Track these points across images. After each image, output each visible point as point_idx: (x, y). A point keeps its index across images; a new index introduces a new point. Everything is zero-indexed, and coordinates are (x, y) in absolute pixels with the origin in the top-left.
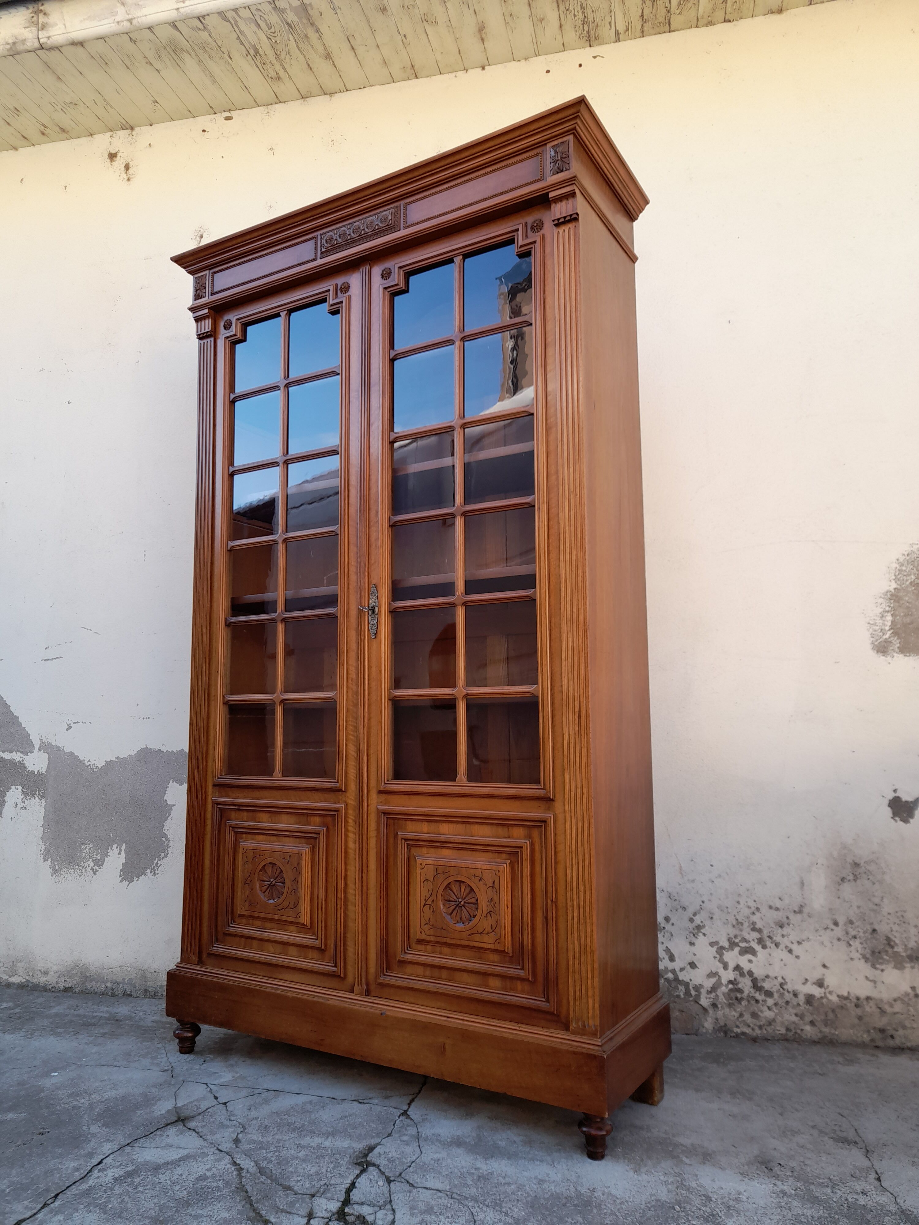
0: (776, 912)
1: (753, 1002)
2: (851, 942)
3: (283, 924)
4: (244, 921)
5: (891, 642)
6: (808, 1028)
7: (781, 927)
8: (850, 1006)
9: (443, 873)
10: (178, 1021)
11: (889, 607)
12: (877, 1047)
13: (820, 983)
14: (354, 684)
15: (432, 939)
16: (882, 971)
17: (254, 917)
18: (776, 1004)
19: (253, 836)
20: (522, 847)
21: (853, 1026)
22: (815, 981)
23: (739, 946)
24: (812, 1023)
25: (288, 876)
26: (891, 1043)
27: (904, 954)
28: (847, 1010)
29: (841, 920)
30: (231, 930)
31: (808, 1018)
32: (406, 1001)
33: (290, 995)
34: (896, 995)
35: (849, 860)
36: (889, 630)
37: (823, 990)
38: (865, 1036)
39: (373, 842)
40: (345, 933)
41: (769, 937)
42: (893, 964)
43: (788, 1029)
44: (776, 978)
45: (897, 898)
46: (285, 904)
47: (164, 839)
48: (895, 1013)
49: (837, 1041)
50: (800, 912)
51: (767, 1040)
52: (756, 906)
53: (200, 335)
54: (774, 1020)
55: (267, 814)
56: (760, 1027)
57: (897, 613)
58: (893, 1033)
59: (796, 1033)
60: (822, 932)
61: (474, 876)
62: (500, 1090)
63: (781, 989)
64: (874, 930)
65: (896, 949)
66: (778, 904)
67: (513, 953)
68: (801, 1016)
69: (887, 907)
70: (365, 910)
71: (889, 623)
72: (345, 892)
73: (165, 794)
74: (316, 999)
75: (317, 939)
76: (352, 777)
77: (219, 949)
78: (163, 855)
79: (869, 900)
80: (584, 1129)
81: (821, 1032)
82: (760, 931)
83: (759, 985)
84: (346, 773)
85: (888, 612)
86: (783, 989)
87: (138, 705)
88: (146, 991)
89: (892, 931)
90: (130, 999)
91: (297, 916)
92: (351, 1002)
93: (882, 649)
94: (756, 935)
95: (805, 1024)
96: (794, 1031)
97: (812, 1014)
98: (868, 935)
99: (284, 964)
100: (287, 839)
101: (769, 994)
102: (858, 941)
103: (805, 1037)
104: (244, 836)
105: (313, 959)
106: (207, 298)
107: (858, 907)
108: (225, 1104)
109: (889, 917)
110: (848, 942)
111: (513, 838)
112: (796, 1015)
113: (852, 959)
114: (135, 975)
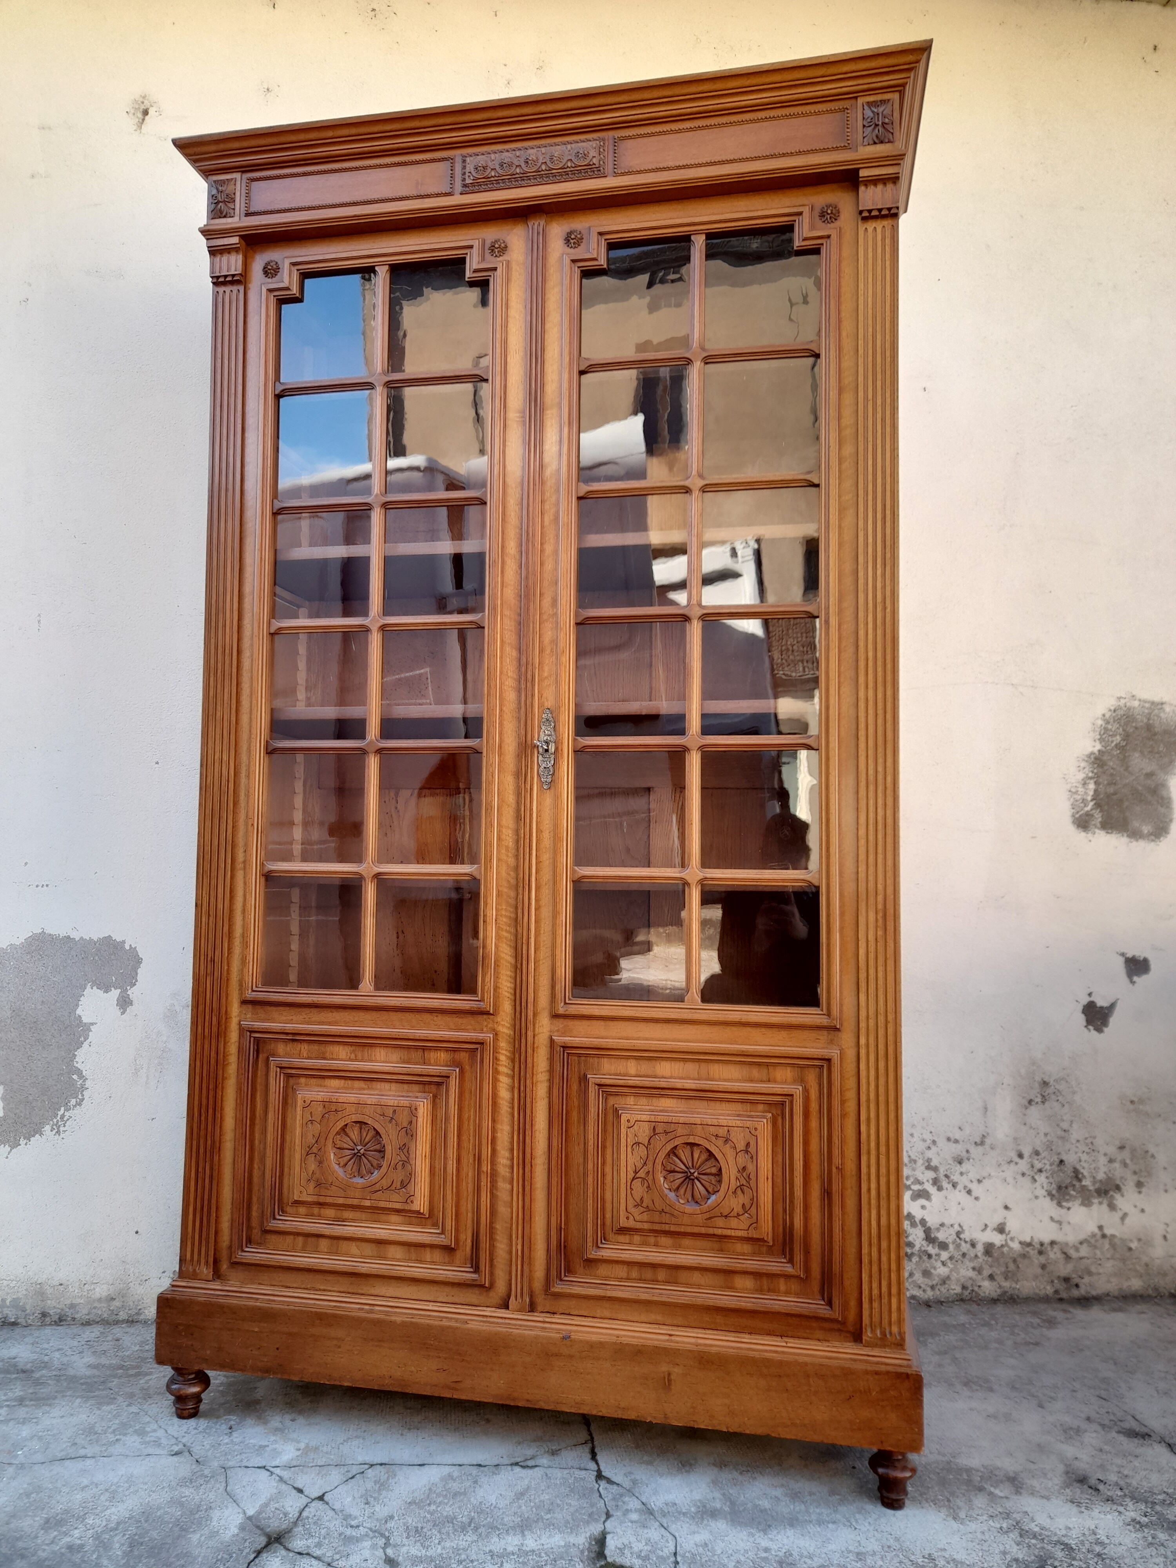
0: (954, 1145)
1: (925, 1258)
2: (1036, 1177)
3: (377, 1212)
4: (302, 1210)
5: (1092, 816)
6: (986, 1284)
7: (960, 1163)
8: (1033, 1253)
9: (666, 1133)
10: (173, 1368)
11: (1092, 772)
12: (1061, 1300)
13: (1001, 1229)
14: (510, 855)
15: (646, 1226)
16: (1069, 1209)
17: (321, 1205)
18: (951, 1258)
19: (320, 1081)
20: (792, 1095)
21: (1036, 1277)
22: (995, 1226)
23: (911, 1189)
24: (991, 1277)
25: (391, 1139)
26: (1075, 1293)
27: (1091, 1188)
28: (1029, 1258)
29: (1027, 1152)
30: (273, 1224)
31: (986, 1272)
32: (598, 1316)
33: (399, 1319)
34: (1082, 1237)
35: (1038, 1078)
36: (1092, 800)
37: (1004, 1236)
38: (1048, 1288)
39: (541, 1091)
40: (491, 1223)
41: (947, 1176)
42: (1079, 1201)
43: (964, 1288)
44: (952, 1226)
45: (1087, 1122)
46: (385, 1183)
47: (75, 1077)
48: (1081, 1258)
49: (1018, 1297)
50: (982, 1143)
51: (942, 1303)
52: (932, 1138)
53: (218, 277)
54: (948, 1278)
55: (346, 1047)
56: (933, 1287)
57: (1101, 780)
58: (1077, 1280)
59: (973, 1291)
60: (1005, 1167)
61: (717, 1136)
62: (760, 1431)
63: (958, 1240)
64: (1062, 1162)
65: (1084, 1183)
66: (957, 1135)
67: (773, 1240)
68: (978, 1270)
69: (1077, 1133)
70: (527, 1188)
71: (1091, 793)
72: (493, 1163)
73: (77, 1005)
74: (445, 1323)
75: (443, 1233)
76: (506, 994)
77: (252, 1254)
78: (73, 1102)
79: (1058, 1125)
80: (881, 1470)
81: (1000, 1287)
82: (935, 1169)
83: (933, 1236)
84: (496, 988)
85: (1091, 778)
86: (960, 1239)
87: (26, 864)
88: (44, 1315)
89: (1080, 1161)
90: (18, 1330)
91: (409, 1199)
92: (506, 1324)
93: (1083, 823)
94: (931, 1175)
95: (983, 1279)
96: (971, 1288)
97: (991, 1266)
98: (1055, 1167)
99: (374, 1272)
100: (386, 1086)
101: (944, 1246)
102: (1043, 1175)
103: (982, 1294)
104: (303, 1080)
105: (433, 1263)
106: (236, 219)
107: (1046, 1135)
108: (321, 1498)
109: (1078, 1145)
110: (1033, 1177)
111: (775, 1082)
112: (974, 1269)
113: (1036, 1197)
114: (24, 1292)
